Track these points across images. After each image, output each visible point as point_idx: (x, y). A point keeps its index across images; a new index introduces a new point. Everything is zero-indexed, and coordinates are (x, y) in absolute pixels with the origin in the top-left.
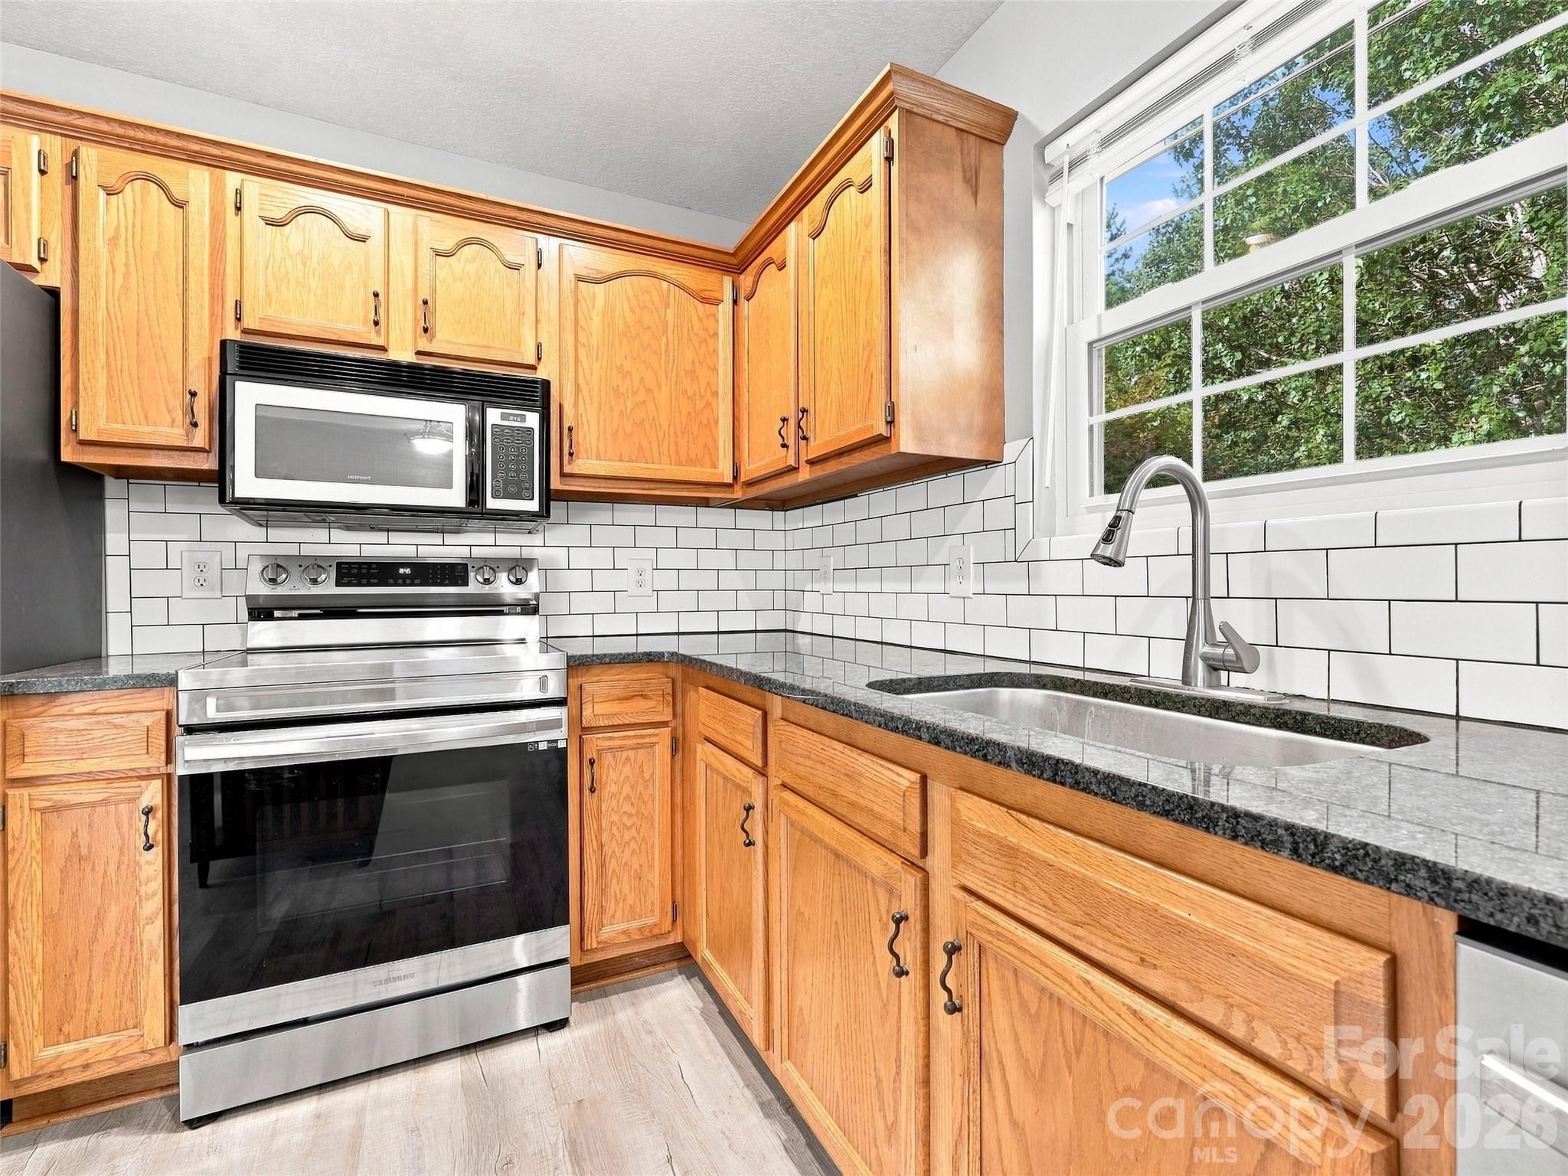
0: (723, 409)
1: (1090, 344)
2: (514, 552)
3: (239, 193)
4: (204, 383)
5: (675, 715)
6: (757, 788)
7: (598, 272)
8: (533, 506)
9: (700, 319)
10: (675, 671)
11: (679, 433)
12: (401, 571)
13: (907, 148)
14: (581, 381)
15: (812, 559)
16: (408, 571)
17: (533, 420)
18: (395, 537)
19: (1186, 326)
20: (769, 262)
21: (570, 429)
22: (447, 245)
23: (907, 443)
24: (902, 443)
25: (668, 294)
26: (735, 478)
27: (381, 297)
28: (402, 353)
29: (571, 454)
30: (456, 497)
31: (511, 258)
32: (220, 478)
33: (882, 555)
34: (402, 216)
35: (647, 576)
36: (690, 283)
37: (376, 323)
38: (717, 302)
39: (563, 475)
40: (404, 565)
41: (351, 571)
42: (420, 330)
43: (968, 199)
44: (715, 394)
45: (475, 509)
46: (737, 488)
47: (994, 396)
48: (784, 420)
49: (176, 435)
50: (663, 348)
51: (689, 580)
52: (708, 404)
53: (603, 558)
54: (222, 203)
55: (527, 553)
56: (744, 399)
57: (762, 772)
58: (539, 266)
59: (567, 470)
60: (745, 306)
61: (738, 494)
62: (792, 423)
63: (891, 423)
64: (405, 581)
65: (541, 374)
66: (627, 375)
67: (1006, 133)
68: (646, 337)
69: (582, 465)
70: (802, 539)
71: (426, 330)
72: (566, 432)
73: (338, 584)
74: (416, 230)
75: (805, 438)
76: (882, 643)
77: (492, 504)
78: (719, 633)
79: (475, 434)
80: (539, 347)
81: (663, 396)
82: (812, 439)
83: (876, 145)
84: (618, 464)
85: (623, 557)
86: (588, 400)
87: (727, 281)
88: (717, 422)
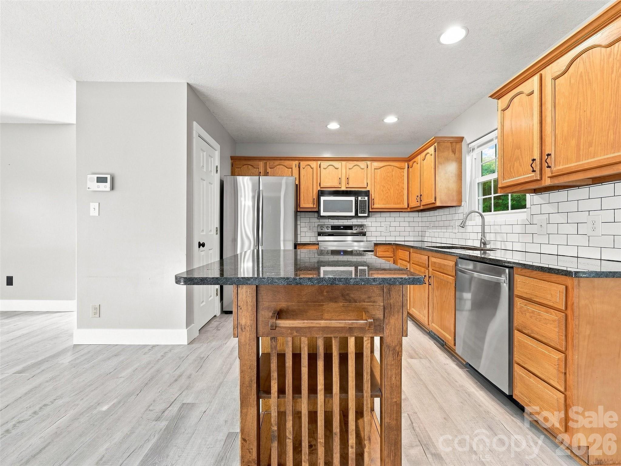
0: (405, 192)
1: (478, 183)
2: (360, 223)
3: (320, 165)
4: (315, 197)
5: (394, 256)
6: (408, 265)
7: (379, 167)
8: (366, 215)
9: (400, 173)
10: (394, 247)
11: (395, 198)
12: (341, 227)
13: (439, 149)
14: (375, 190)
15: (427, 224)
16: (343, 227)
17: (366, 198)
18: (339, 221)
19: (491, 182)
20: (415, 162)
21: (373, 199)
22: (351, 167)
23: (438, 204)
24: (437, 204)
25: (393, 168)
26: (408, 206)
27: (341, 179)
28: (343, 188)
29: (373, 204)
30: (353, 214)
31: (362, 167)
32: (318, 212)
33: (441, 224)
34: (344, 163)
35: (388, 228)
36: (398, 166)
37: (340, 183)
38: (404, 169)
39: (371, 208)
40: (342, 226)
41: (333, 227)
42: (347, 183)
43: (453, 155)
44: (404, 189)
45: (356, 216)
46: (408, 209)
47: (460, 193)
48: (417, 196)
49: (311, 206)
50: (392, 180)
51: (398, 229)
52: (402, 191)
53: (379, 224)
54: (318, 166)
55: (363, 223)
56: (410, 189)
57: (409, 262)
58: (367, 167)
59: (372, 207)
60: (410, 169)
61: (409, 210)
62: (419, 197)
63: (435, 200)
64: (342, 229)
65: (368, 189)
66: (384, 187)
67: (462, 141)
68: (388, 178)
69: (376, 206)
70: (425, 219)
71: (348, 183)
72: (372, 200)
73: (331, 230)
74: (346, 165)
75: (421, 201)
76: (441, 243)
77: (359, 215)
78: (405, 241)
79: (356, 201)
80: (367, 183)
81: (392, 191)
82: (423, 201)
83: (432, 148)
84: (383, 205)
85: (383, 224)
86: (376, 193)
87: (406, 164)
88: (404, 195)
